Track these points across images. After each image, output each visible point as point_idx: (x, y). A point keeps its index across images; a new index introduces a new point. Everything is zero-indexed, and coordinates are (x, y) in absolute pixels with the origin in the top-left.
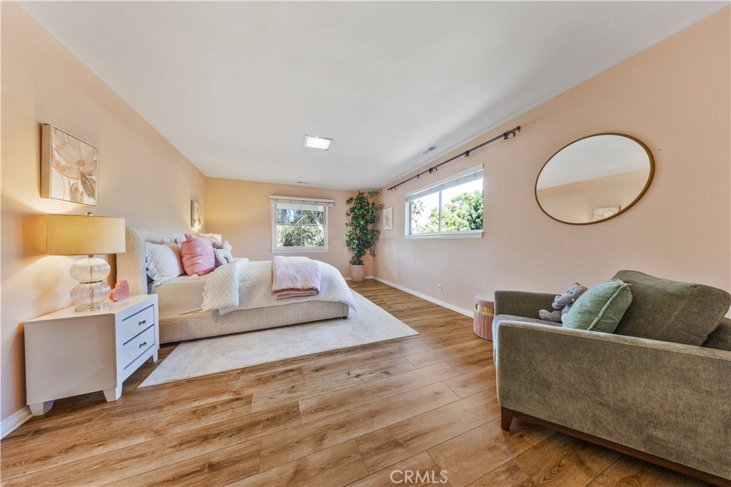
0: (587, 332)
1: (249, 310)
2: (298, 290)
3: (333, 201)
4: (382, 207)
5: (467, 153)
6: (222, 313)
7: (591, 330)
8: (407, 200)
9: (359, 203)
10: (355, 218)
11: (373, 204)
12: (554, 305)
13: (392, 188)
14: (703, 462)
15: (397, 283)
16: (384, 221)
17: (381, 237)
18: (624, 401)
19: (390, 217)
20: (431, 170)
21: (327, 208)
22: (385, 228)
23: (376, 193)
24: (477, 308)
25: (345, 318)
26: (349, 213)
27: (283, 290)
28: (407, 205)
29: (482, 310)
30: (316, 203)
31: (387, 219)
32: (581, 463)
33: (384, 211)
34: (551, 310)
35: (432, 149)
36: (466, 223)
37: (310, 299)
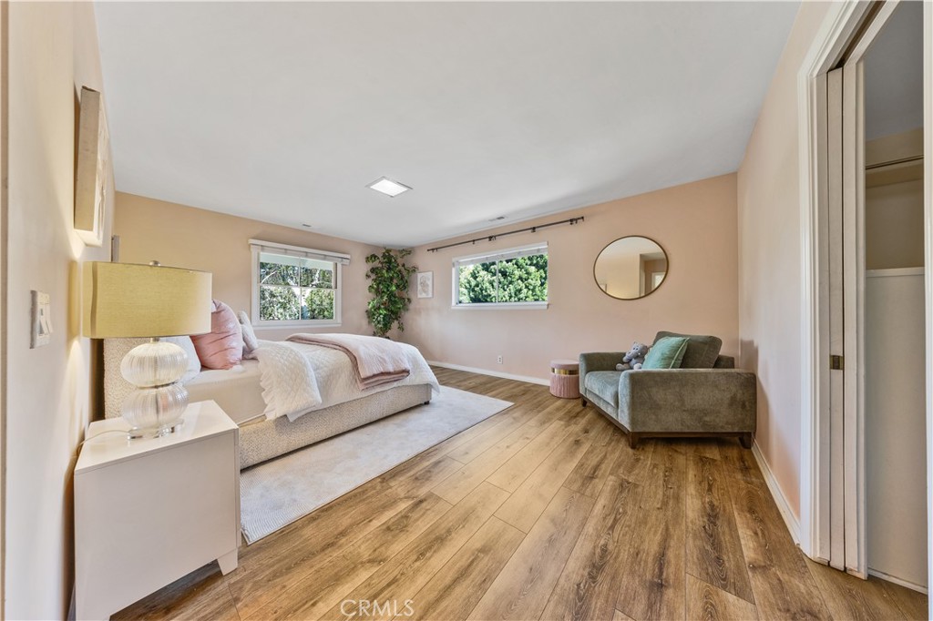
0: (670, 369)
1: (325, 409)
2: (389, 373)
3: (348, 256)
4: (414, 269)
5: (534, 229)
6: (291, 420)
7: (673, 367)
8: (454, 265)
9: (386, 262)
10: (379, 281)
11: (403, 265)
12: (625, 359)
13: (433, 250)
14: (722, 427)
15: (440, 361)
16: (419, 287)
17: (411, 306)
18: (694, 405)
19: (430, 283)
20: (490, 238)
21: (339, 266)
22: (421, 295)
23: (407, 252)
24: (554, 372)
25: (427, 403)
26: (370, 273)
27: (374, 376)
28: (454, 270)
29: (559, 373)
30: (325, 257)
31: (424, 285)
32: (676, 451)
33: (419, 275)
34: (623, 363)
35: (502, 218)
36: (465, 291)
37: (395, 384)
